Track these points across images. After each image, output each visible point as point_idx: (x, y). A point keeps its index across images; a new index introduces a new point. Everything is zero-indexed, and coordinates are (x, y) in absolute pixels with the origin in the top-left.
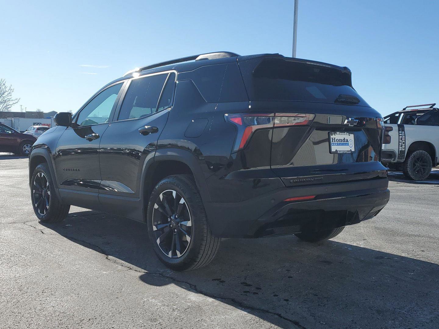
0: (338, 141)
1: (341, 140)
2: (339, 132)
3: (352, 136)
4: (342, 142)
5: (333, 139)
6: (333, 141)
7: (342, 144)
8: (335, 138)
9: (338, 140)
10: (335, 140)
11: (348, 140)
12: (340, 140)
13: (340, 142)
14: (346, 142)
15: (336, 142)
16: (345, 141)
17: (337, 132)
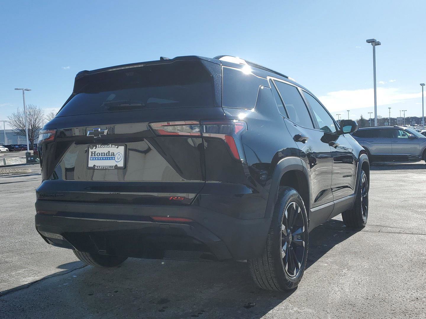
0: (99, 155)
1: (104, 153)
2: (100, 145)
3: (122, 149)
4: (104, 155)
5: (93, 153)
6: (92, 156)
7: (104, 158)
8: (95, 152)
9: (99, 153)
10: (95, 154)
11: (115, 154)
12: (102, 153)
13: (102, 155)
14: (110, 156)
15: (97, 156)
16: (110, 154)
17: (98, 145)
